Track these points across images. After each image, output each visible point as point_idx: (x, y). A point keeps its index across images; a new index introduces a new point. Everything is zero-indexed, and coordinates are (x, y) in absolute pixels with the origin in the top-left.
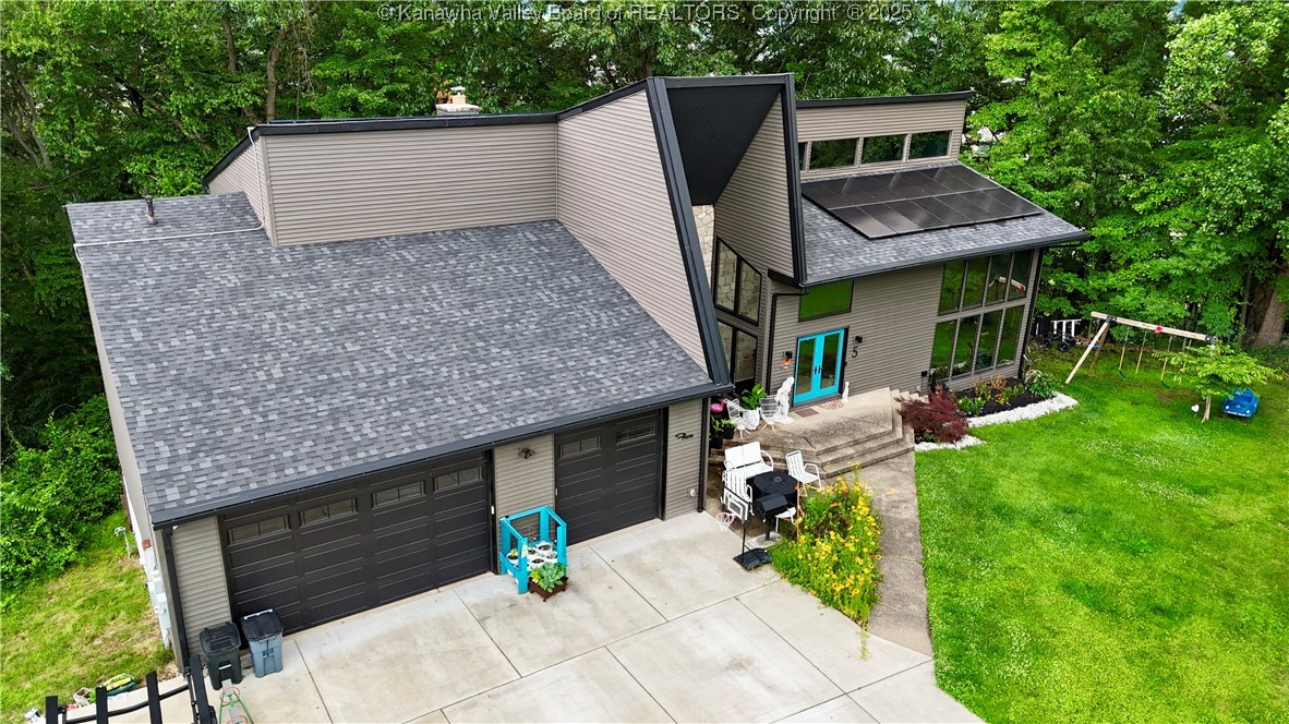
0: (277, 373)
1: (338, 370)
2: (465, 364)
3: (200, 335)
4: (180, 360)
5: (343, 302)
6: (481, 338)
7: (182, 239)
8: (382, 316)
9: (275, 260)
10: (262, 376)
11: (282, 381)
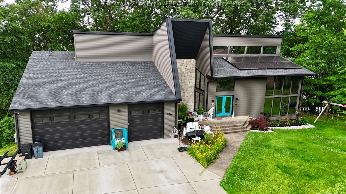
0: (59, 85)
1: (75, 86)
2: (109, 88)
3: (46, 76)
4: (38, 80)
5: (86, 73)
6: (116, 83)
7: (54, 59)
8: (93, 76)
9: (74, 64)
10: (55, 85)
11: (60, 86)
